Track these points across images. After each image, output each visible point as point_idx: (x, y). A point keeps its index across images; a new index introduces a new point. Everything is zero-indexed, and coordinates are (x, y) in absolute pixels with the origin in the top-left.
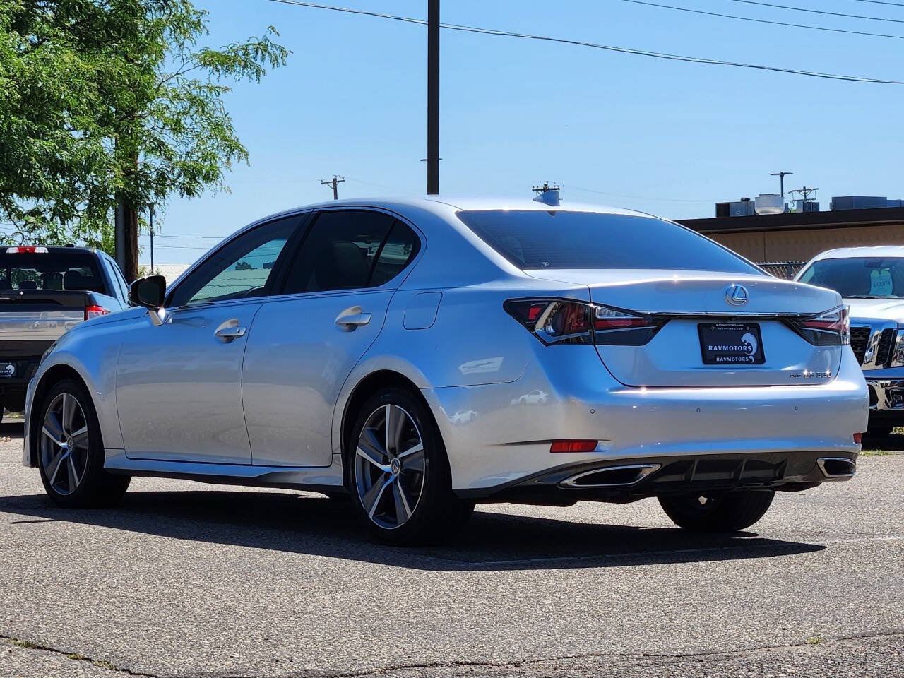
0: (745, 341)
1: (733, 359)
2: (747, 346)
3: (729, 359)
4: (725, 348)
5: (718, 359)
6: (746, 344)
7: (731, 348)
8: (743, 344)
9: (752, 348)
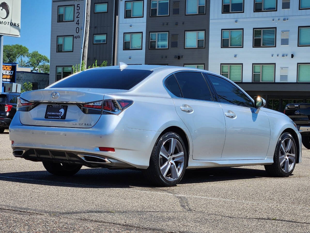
0: (60, 111)
1: (54, 117)
2: (60, 113)
3: (52, 117)
4: (53, 113)
5: (49, 117)
6: (60, 112)
7: (55, 114)
8: (59, 112)
9: (62, 114)
